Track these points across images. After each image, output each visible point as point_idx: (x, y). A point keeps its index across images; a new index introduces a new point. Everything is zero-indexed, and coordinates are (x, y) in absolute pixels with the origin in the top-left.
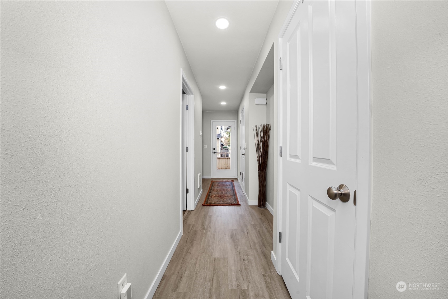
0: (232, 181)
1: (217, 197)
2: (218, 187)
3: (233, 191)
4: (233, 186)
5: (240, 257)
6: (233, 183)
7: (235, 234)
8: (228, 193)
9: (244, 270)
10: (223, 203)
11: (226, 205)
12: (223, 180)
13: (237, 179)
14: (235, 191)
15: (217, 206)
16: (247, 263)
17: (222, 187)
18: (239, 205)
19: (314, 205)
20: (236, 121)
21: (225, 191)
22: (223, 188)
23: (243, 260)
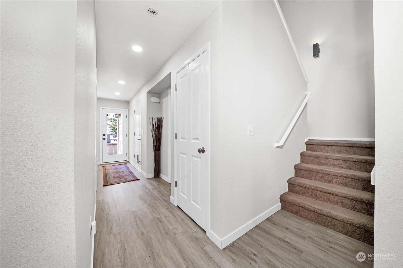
0: (125, 164)
1: (115, 178)
2: (112, 170)
3: (129, 171)
4: (128, 168)
5: (150, 206)
6: (127, 166)
7: (143, 196)
8: (125, 174)
9: (155, 211)
10: (123, 181)
11: (127, 182)
12: (115, 164)
13: (128, 162)
14: (131, 171)
15: (119, 183)
16: (155, 207)
17: (116, 170)
18: (139, 179)
19: (193, 159)
20: (127, 110)
21: (122, 172)
22: (118, 170)
23: (153, 206)
